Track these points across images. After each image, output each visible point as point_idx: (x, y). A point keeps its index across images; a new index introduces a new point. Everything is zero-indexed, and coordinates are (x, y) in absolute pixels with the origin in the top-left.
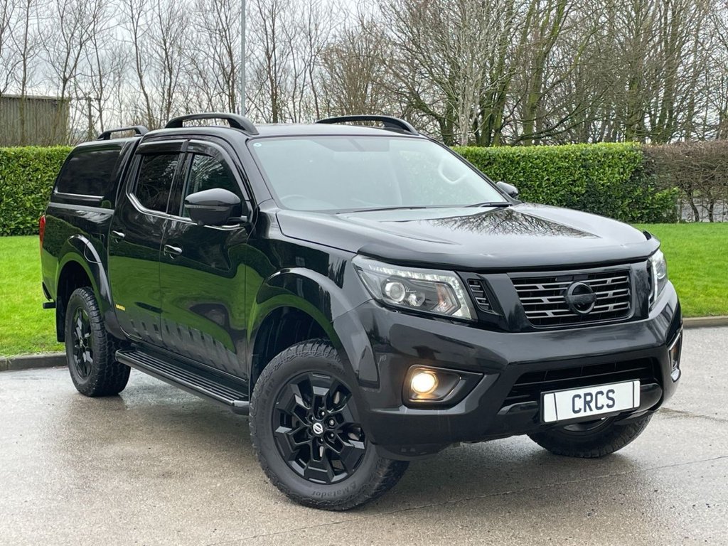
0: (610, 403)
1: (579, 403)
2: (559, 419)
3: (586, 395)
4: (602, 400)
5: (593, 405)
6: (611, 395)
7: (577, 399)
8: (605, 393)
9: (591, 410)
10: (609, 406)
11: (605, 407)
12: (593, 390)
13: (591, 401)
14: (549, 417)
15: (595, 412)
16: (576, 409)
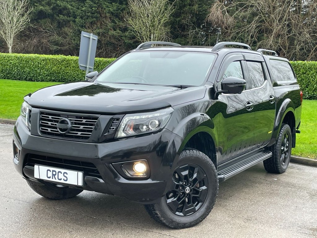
0: (65, 179)
1: (50, 174)
2: (40, 178)
3: (53, 171)
4: (61, 176)
5: (56, 176)
6: (65, 175)
7: (49, 172)
8: (63, 173)
9: (55, 179)
10: (64, 180)
11: (62, 180)
12: (57, 170)
13: (56, 175)
14: (36, 175)
15: (57, 181)
16: (49, 176)
